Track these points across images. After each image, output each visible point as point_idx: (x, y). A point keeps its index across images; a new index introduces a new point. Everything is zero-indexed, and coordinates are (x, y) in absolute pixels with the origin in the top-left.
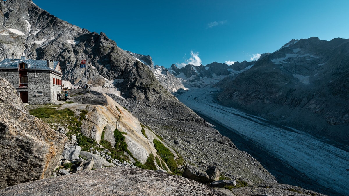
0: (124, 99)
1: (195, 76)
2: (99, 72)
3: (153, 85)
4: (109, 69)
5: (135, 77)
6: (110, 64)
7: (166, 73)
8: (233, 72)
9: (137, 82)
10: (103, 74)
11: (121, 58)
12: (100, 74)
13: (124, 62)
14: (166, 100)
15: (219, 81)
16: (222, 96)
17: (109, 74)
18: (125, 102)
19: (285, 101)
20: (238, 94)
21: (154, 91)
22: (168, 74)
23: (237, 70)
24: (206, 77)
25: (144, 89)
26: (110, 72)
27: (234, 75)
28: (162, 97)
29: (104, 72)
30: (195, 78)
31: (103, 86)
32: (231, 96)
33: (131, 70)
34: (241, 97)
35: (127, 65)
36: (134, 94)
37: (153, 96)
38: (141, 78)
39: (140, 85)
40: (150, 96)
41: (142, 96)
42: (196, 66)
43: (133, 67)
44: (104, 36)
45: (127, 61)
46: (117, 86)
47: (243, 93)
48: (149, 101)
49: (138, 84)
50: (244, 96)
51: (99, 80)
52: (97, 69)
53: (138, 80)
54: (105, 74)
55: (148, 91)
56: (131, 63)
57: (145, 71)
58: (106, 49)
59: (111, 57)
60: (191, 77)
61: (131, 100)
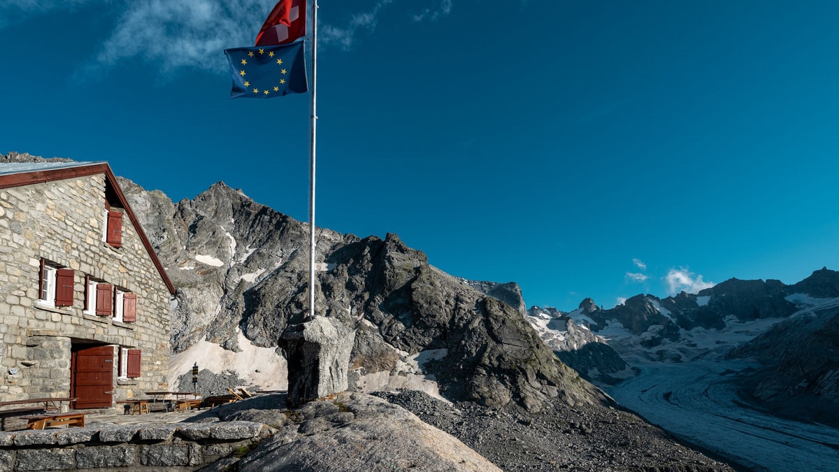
0: (451, 404)
1: (661, 327)
2: (382, 335)
3: (537, 360)
4: (408, 324)
5: (480, 340)
6: (410, 312)
7: (567, 326)
8: (810, 306)
9: (486, 355)
10: (392, 338)
11: (441, 294)
12: (386, 340)
13: (447, 302)
15: (752, 338)
16: (774, 387)
17: (407, 336)
18: (455, 414)
21: (540, 376)
22: (571, 328)
23: (824, 297)
24: (700, 328)
25: (511, 374)
26: (410, 332)
27: (813, 315)
28: (567, 394)
29: (395, 333)
30: (660, 332)
31: (393, 370)
32: (813, 383)
33: (469, 322)
35: (457, 308)
36: (479, 390)
37: (538, 392)
38: (499, 342)
39: (495, 363)
40: (528, 394)
41: (502, 393)
42: (661, 298)
43: (475, 314)
44: (394, 241)
45: (457, 299)
46: (429, 369)
48: (526, 408)
49: (490, 360)
51: (382, 354)
52: (376, 327)
53: (489, 350)
54: (398, 338)
55: (521, 379)
56: (467, 302)
57: (508, 323)
58: (401, 275)
59: (414, 293)
60: (646, 331)
61: (469, 407)
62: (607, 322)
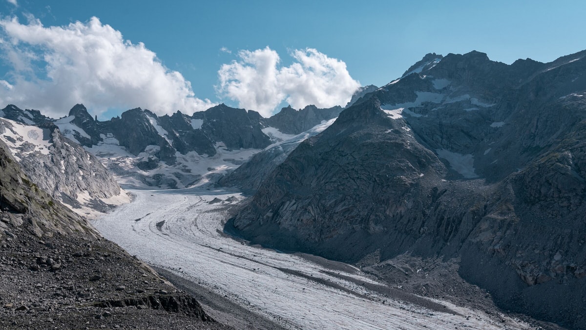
1: (158, 148)
8: (280, 140)
14: (50, 235)
15: (237, 166)
16: (249, 216)
19: (422, 226)
20: (295, 206)
22: (57, 140)
23: (289, 133)
24: (194, 153)
27: (281, 149)
28: (34, 223)
30: (157, 154)
32: (276, 213)
34: (305, 217)
47: (309, 204)
50: (313, 212)
60: (143, 151)
62: (102, 136)
